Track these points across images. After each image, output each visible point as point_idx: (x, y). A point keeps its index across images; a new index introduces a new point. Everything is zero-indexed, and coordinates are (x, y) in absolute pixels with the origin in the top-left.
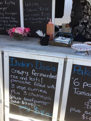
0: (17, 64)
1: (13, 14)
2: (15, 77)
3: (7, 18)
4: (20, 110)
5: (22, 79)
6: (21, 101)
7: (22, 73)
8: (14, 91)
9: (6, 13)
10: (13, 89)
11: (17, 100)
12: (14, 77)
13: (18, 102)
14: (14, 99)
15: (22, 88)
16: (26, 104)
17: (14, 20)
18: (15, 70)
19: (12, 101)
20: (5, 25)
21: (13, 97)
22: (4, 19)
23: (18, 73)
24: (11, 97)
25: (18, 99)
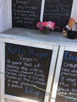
0: (71, 57)
1: (34, 8)
2: (67, 70)
3: (26, 12)
4: (66, 100)
5: (74, 72)
6: (68, 92)
7: (75, 66)
8: (63, 83)
9: (26, 7)
10: (62, 81)
11: (64, 92)
12: (65, 70)
13: (65, 93)
14: (61, 91)
15: (72, 80)
16: (74, 94)
17: (34, 15)
18: (67, 64)
19: (59, 93)
20: (24, 18)
21: (60, 89)
22: (23, 13)
23: (70, 66)
24: (59, 89)
25: (65, 90)
